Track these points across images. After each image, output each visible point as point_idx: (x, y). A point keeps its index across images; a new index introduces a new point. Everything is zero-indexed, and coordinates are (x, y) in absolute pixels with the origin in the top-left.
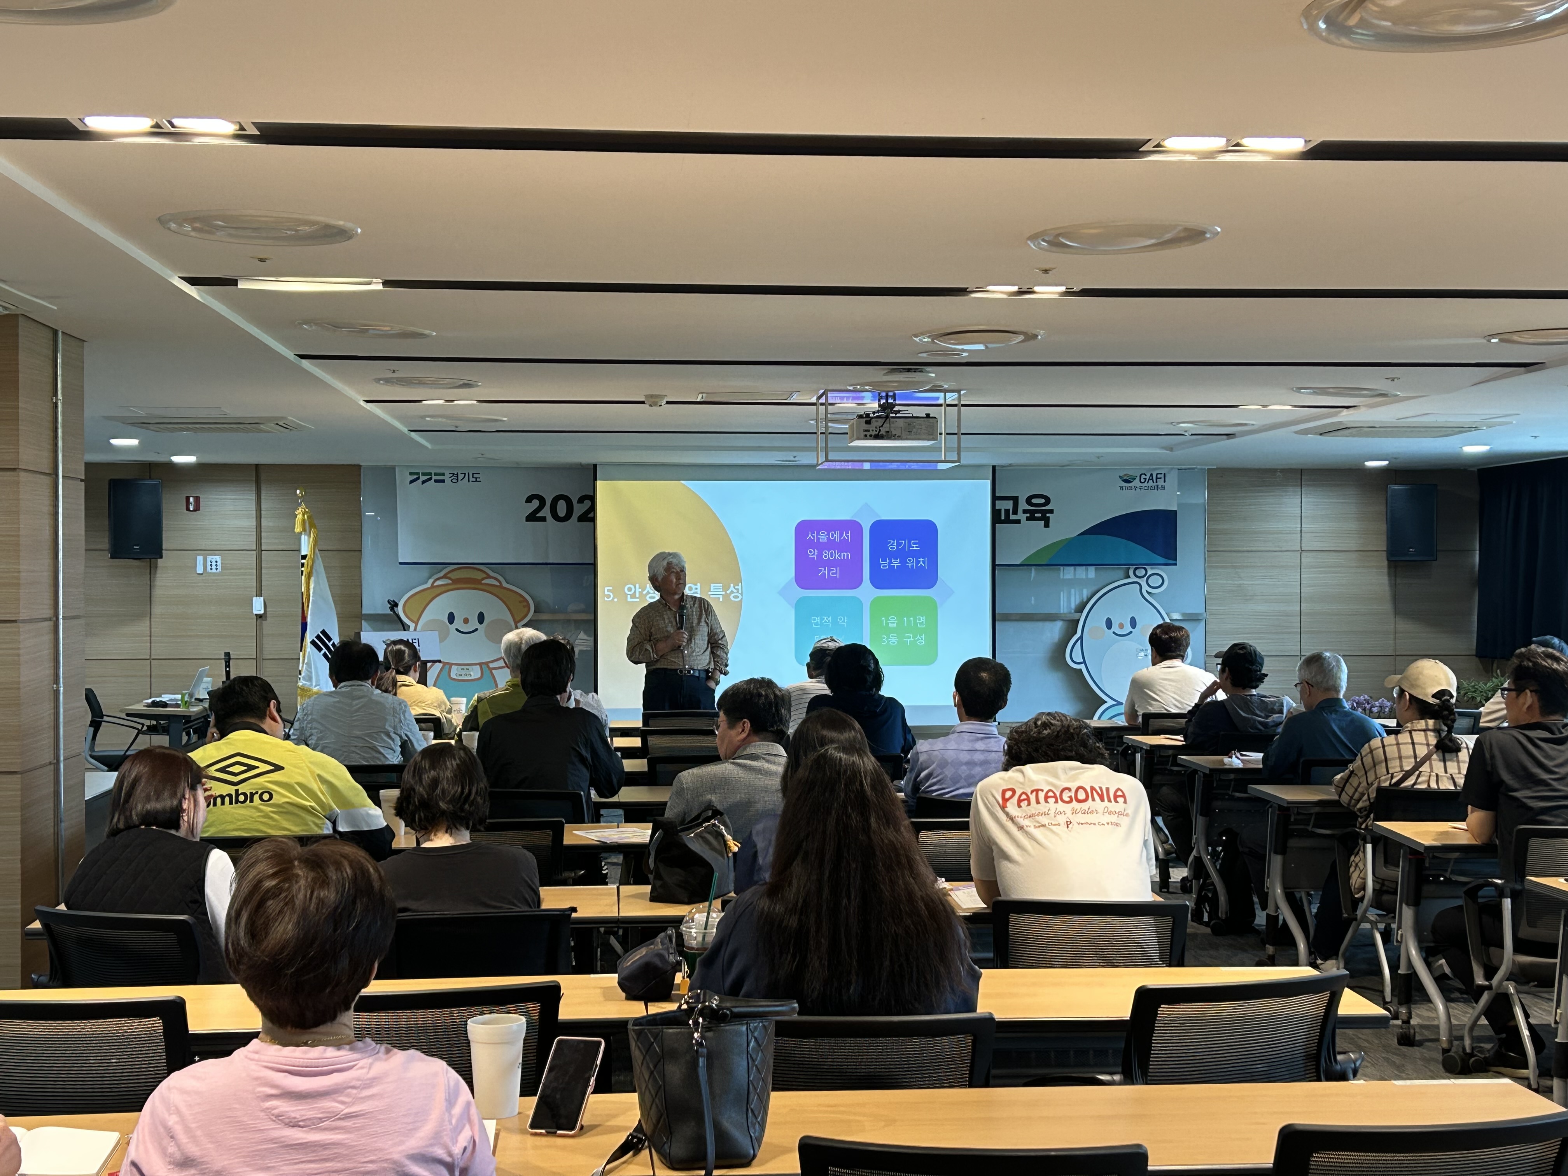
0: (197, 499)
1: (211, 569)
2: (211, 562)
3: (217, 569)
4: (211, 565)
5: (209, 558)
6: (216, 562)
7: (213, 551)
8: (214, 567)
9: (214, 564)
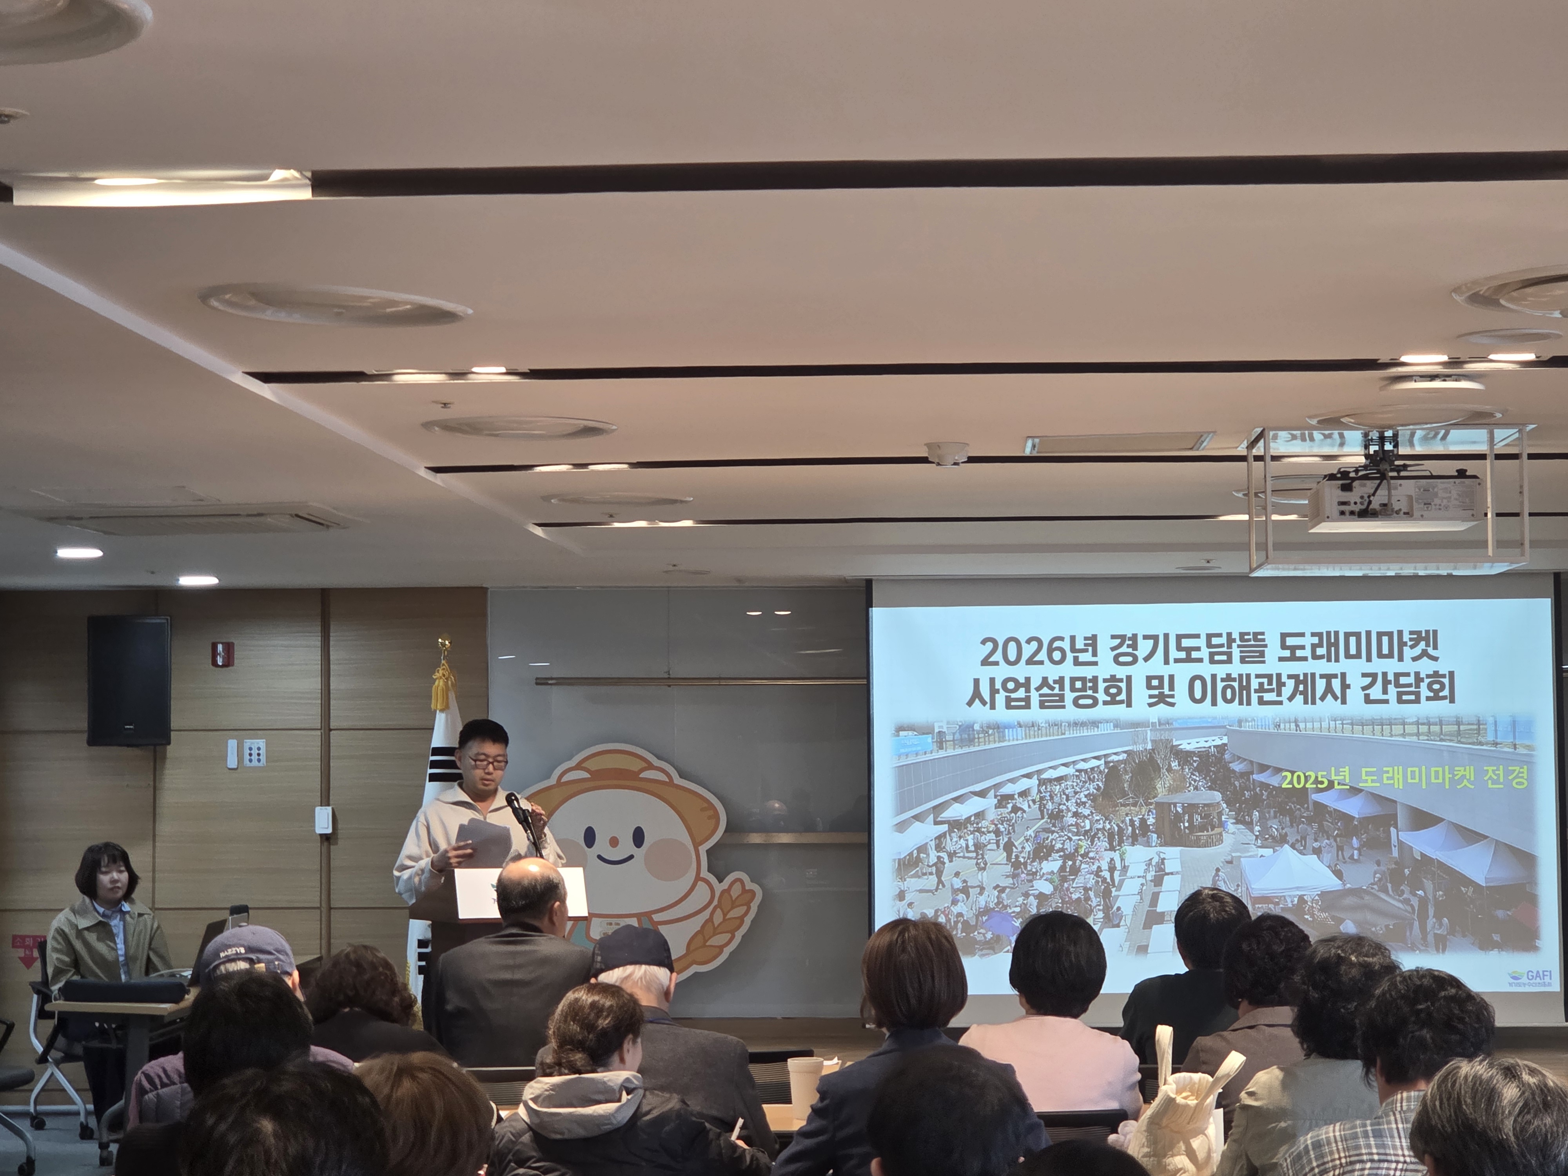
0: (229, 648)
1: (251, 761)
2: (251, 749)
3: (259, 760)
4: (250, 755)
5: (248, 743)
6: (259, 749)
7: (254, 731)
8: (255, 757)
9: (255, 752)
